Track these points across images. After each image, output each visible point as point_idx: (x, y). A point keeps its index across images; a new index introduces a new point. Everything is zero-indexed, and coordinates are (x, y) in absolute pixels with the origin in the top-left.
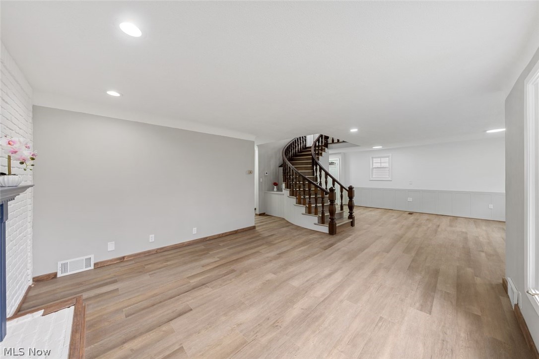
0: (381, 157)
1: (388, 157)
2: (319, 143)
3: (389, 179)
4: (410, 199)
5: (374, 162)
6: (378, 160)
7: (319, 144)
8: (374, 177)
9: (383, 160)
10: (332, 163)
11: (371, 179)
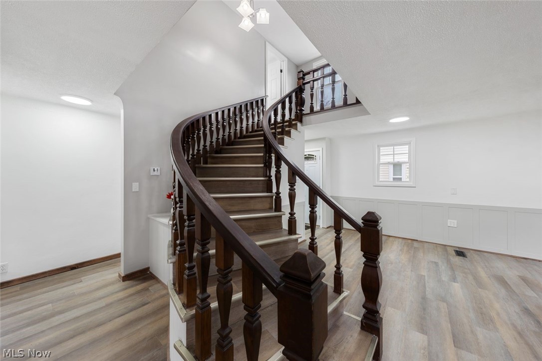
0: (393, 145)
1: (409, 144)
2: (276, 114)
3: (411, 184)
4: (452, 223)
5: (381, 154)
6: (389, 150)
7: (275, 119)
8: (381, 180)
9: (398, 149)
10: (309, 158)
11: (378, 183)
